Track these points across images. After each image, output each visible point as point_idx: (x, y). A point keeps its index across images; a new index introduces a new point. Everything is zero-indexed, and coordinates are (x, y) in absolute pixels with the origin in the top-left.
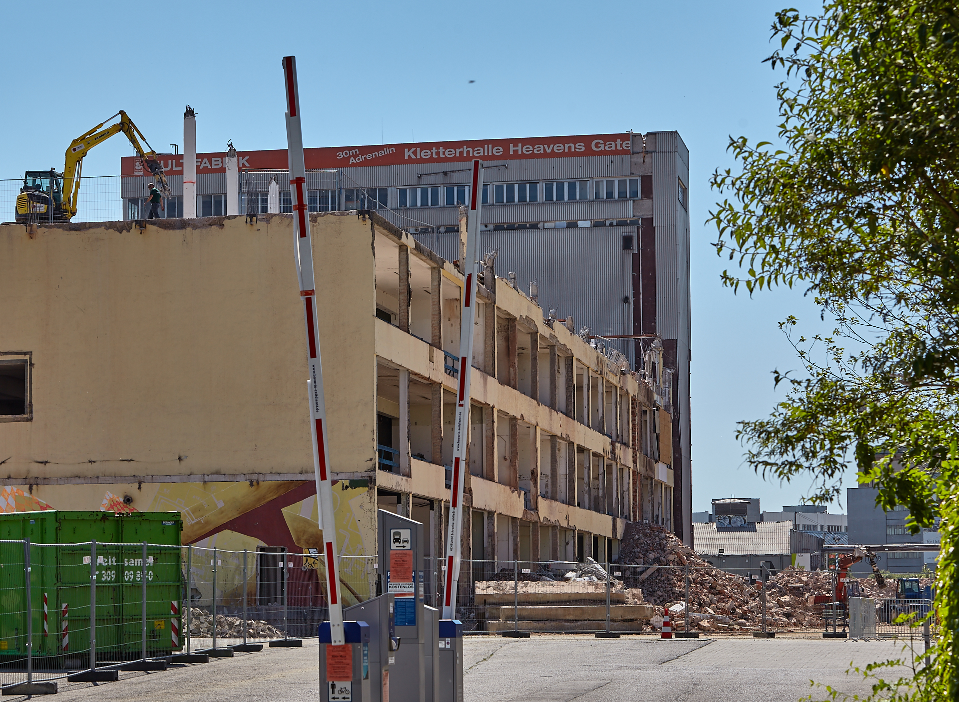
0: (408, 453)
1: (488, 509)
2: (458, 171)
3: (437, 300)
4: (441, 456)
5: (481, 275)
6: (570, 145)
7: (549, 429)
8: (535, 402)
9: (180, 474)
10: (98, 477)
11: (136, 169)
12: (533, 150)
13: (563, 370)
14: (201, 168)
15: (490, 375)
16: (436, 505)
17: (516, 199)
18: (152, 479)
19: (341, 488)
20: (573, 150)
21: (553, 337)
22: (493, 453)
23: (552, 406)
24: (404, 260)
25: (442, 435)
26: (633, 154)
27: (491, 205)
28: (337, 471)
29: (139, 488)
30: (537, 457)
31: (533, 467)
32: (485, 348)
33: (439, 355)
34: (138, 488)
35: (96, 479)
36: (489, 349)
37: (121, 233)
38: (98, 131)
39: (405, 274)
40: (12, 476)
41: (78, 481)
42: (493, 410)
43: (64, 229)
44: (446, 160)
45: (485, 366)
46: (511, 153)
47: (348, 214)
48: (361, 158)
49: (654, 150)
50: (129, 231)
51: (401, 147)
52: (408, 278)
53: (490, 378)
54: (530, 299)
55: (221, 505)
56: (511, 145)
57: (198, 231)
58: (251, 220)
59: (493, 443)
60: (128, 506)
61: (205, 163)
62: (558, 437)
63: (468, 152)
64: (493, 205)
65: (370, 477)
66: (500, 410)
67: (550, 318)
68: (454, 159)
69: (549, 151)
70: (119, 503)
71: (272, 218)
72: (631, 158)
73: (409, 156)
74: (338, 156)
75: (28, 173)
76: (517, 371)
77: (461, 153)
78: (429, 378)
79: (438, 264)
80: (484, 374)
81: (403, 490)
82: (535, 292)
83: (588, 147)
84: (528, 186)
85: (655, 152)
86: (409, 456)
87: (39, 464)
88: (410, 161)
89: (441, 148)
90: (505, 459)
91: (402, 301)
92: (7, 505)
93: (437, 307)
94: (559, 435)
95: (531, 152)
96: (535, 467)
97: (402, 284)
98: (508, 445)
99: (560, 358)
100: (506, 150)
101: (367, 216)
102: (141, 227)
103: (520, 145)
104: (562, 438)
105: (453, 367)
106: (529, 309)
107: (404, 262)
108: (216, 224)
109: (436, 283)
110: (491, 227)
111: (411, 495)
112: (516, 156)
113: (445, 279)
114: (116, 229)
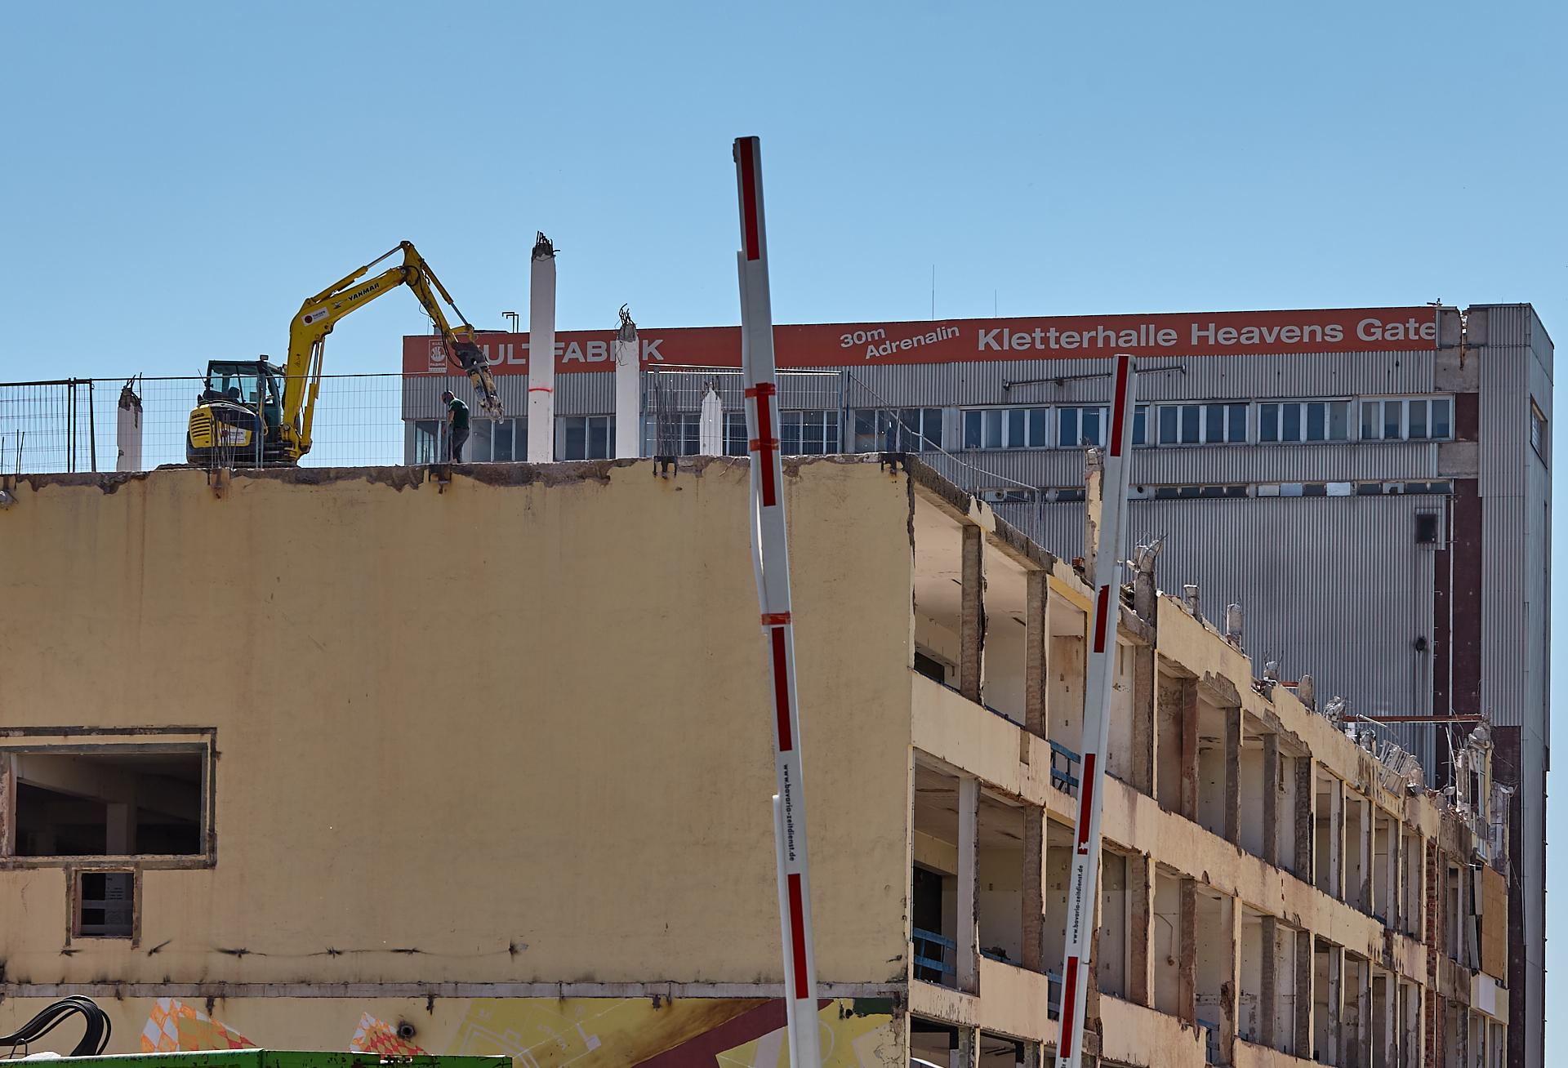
0: (975, 946)
1: (1132, 1062)
2: (1087, 376)
3: (1038, 638)
4: (1041, 954)
5: (1128, 589)
6: (1313, 328)
7: (1259, 904)
8: (1232, 848)
9: (512, 981)
10: (346, 984)
11: (432, 361)
12: (1238, 338)
13: (1290, 783)
14: (565, 360)
15: (1142, 792)
16: (1028, 1053)
17: (1203, 437)
18: (456, 989)
19: (838, 1015)
20: (1319, 339)
21: (1272, 717)
22: (1145, 949)
23: (1267, 856)
24: (973, 556)
25: (1044, 912)
26: (1440, 349)
27: (1151, 448)
28: (830, 980)
29: (430, 1007)
30: (1233, 960)
31: (1226, 978)
32: (1134, 737)
33: (1041, 750)
34: (428, 1008)
35: (342, 988)
36: (1142, 738)
37: (399, 489)
38: (358, 281)
39: (974, 584)
40: (172, 979)
41: (307, 991)
42: (1146, 863)
43: (284, 481)
44: (1062, 354)
45: (1133, 773)
46: (1194, 342)
47: (861, 460)
48: (890, 347)
49: (1483, 342)
50: (416, 487)
51: (970, 327)
52: (980, 591)
53: (1142, 799)
54: (1226, 640)
55: (594, 1044)
56: (1195, 326)
57: (557, 488)
58: (665, 470)
59: (1146, 930)
60: (406, 1043)
61: (574, 352)
62: (1278, 919)
63: (1107, 339)
64: (1155, 447)
65: (897, 994)
66: (1161, 862)
67: (1266, 679)
68: (1078, 353)
69: (1270, 340)
70: (388, 1038)
71: (707, 465)
72: (1436, 357)
73: (987, 344)
74: (843, 341)
75: (213, 365)
76: (1198, 785)
77: (1093, 340)
78: (1020, 795)
79: (1042, 565)
80: (1131, 789)
81: (962, 1020)
82: (1237, 625)
83: (1350, 332)
84: (1226, 409)
85: (1485, 345)
86: (975, 953)
87: (228, 955)
88: (989, 355)
89: (1053, 330)
90: (1170, 962)
91: (967, 639)
92: (162, 1038)
93: (1038, 651)
94: (1280, 915)
95: (1234, 341)
96: (1230, 979)
97: (967, 604)
98: (1176, 933)
99: (1284, 760)
100: (1185, 335)
101: (899, 465)
102: (441, 479)
103: (1212, 326)
104: (1284, 921)
105: (1068, 773)
106: (1223, 659)
107: (973, 560)
108: (593, 476)
109: (1037, 604)
110: (1150, 492)
111: (978, 1031)
112: (1204, 348)
113: (1055, 596)
114: (390, 482)
